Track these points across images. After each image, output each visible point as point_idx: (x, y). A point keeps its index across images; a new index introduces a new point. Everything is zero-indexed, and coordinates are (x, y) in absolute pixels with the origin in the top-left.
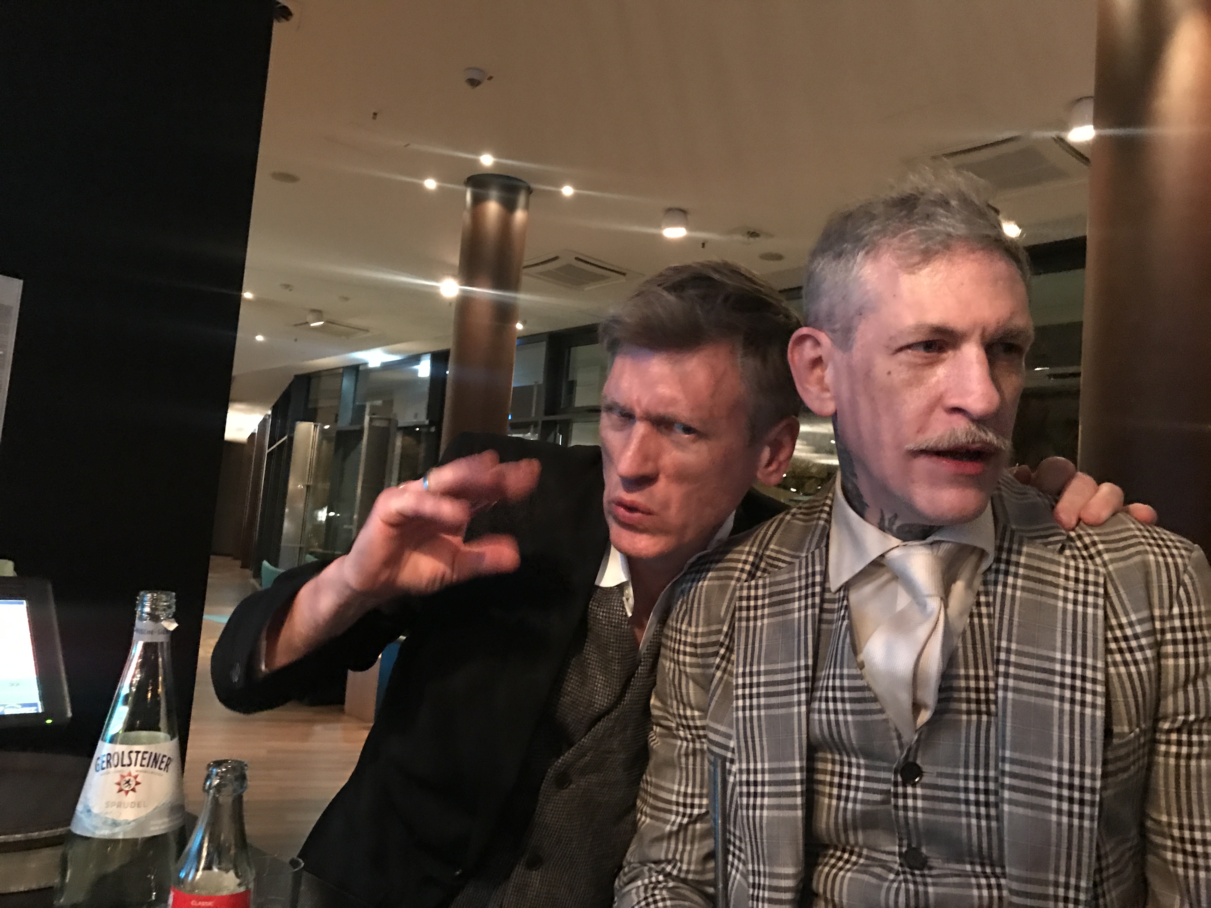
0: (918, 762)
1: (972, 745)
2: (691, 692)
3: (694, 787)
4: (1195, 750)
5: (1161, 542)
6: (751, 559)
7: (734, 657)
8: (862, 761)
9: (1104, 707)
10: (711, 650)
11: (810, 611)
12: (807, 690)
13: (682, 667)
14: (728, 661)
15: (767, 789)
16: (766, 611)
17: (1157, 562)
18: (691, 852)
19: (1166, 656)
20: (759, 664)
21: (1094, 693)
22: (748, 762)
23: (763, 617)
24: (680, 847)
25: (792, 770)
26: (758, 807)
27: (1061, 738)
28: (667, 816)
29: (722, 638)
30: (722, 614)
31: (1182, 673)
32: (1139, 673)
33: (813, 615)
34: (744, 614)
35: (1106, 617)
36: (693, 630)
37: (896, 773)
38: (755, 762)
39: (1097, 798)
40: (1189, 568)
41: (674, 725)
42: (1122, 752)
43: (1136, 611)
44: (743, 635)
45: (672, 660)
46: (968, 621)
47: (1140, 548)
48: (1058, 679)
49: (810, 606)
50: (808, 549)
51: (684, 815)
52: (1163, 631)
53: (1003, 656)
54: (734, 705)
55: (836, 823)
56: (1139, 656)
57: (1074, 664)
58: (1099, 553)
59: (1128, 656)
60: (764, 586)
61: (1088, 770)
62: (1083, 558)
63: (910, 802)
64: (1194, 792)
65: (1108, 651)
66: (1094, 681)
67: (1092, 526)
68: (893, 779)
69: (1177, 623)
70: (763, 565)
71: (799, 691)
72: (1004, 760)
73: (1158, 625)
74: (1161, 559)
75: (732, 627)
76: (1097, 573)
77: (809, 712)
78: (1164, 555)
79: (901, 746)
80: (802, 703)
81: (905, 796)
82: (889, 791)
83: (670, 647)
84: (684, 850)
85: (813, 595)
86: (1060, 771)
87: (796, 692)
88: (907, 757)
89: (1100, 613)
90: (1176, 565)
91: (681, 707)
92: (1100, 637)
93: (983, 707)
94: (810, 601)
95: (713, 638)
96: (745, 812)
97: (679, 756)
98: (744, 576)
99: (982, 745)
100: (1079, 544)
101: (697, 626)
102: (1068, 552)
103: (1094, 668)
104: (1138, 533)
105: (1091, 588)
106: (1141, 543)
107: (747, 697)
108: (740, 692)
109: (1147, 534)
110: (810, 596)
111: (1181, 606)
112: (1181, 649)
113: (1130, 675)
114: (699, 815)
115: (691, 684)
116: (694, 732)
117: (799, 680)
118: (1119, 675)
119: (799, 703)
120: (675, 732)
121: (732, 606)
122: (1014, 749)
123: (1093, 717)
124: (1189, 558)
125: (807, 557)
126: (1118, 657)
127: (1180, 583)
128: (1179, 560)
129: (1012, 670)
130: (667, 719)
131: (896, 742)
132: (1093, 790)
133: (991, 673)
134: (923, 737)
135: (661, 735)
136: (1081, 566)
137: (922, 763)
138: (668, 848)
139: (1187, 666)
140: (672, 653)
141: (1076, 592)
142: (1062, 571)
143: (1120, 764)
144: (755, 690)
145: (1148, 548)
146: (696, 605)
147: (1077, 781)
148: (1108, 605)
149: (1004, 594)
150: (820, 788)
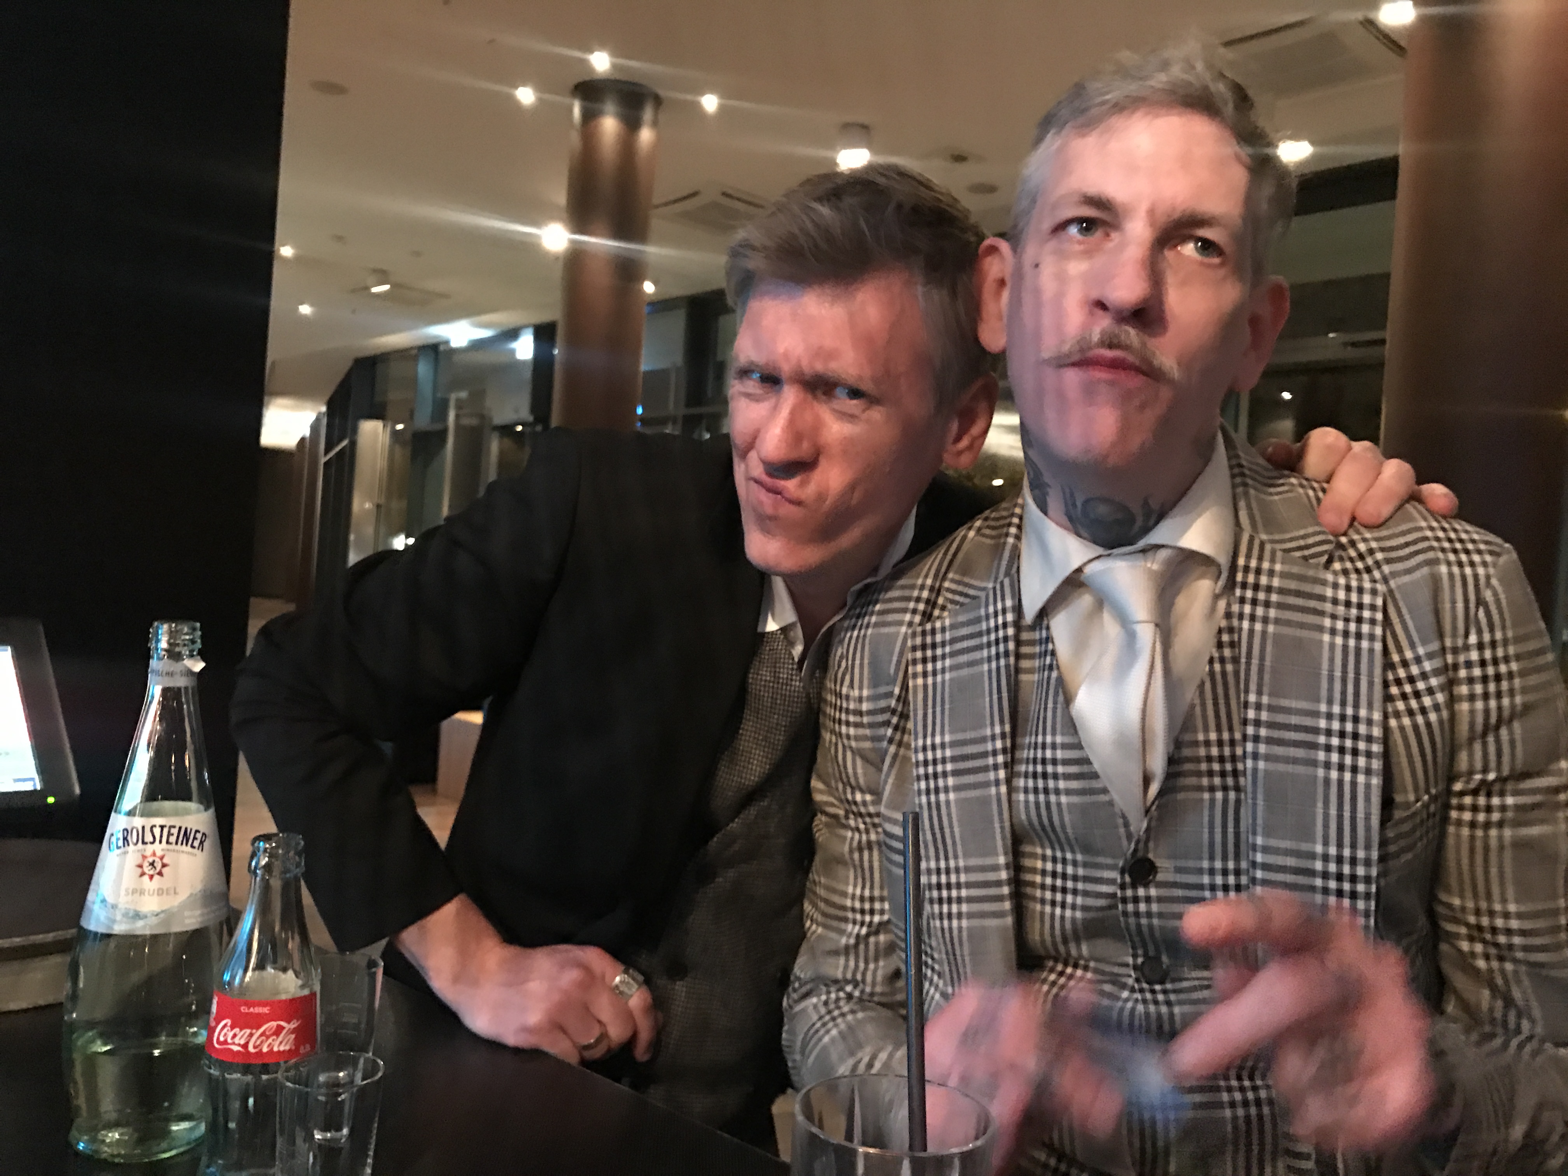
0: (1151, 856)
1: (1218, 830)
2: (860, 771)
3: (872, 888)
4: (1496, 816)
5: (1458, 546)
6: (925, 594)
7: (910, 725)
8: (1079, 857)
9: (1381, 773)
10: (880, 718)
11: (1002, 662)
12: (1006, 765)
13: (845, 741)
14: (904, 731)
15: (964, 893)
16: (948, 662)
17: (1451, 575)
18: (875, 971)
19: (1460, 699)
20: (942, 733)
21: (1369, 755)
22: (938, 859)
23: (943, 671)
24: (862, 965)
25: (995, 868)
26: (954, 916)
27: (1326, 816)
28: (842, 925)
29: (893, 703)
30: (892, 671)
31: (1480, 719)
32: (1428, 724)
33: (1007, 666)
34: (919, 668)
35: (1386, 651)
36: (856, 693)
37: (1122, 872)
38: (947, 859)
39: (1374, 889)
40: (1494, 582)
41: (841, 813)
42: (1406, 827)
43: (1424, 643)
44: (920, 696)
45: (833, 732)
46: (1207, 668)
47: (1431, 555)
48: (1322, 739)
49: (1002, 655)
50: (996, 578)
51: (862, 924)
52: (1456, 667)
53: (1251, 714)
54: (916, 787)
55: (1053, 935)
56: (1427, 701)
57: (1343, 718)
58: (1378, 564)
59: (1414, 704)
60: (943, 630)
61: (1361, 854)
62: (1357, 571)
63: (1142, 907)
64: (1494, 871)
65: (1388, 698)
66: (1369, 739)
67: (1369, 527)
68: (1119, 881)
69: (1474, 656)
70: (940, 601)
71: (996, 767)
72: (1254, 848)
73: (1450, 659)
74: (1456, 570)
75: (905, 687)
76: (1374, 592)
77: (1011, 790)
78: (1460, 564)
79: (1129, 836)
80: (1001, 782)
81: (1136, 900)
82: (1114, 895)
83: (830, 715)
84: (866, 969)
85: (1006, 639)
86: (1326, 858)
87: (991, 768)
88: (1136, 850)
89: (1378, 646)
90: (1476, 576)
91: (849, 790)
92: (1378, 680)
93: (1230, 781)
94: (1002, 647)
95: (883, 704)
96: (938, 923)
97: (851, 851)
98: (917, 619)
99: (1231, 830)
100: (1353, 553)
101: (861, 688)
102: (1337, 566)
103: (1370, 722)
104: (1429, 534)
105: (1366, 614)
106: (1432, 548)
107: (931, 777)
108: (921, 771)
109: (1441, 534)
110: (1001, 640)
111: (1480, 632)
112: (1479, 689)
113: (1416, 727)
114: (880, 924)
115: (859, 762)
116: (868, 820)
117: (995, 753)
118: (1402, 728)
119: (997, 783)
120: (844, 821)
121: (904, 661)
122: (1267, 834)
123: (1368, 786)
124: (1495, 565)
125: (994, 589)
126: (1401, 705)
127: (1480, 602)
128: (1481, 571)
129: (1263, 732)
130: (833, 805)
131: (1122, 830)
132: (1367, 880)
133: (1238, 736)
134: (1153, 824)
135: (827, 825)
136: (1354, 584)
137: (1155, 857)
138: (846, 967)
139: (1487, 711)
140: (832, 723)
141: (1347, 620)
142: (1329, 593)
143: (1402, 843)
144: (940, 768)
145: (1440, 555)
146: (857, 662)
147: (1346, 870)
148: (1388, 634)
149: (1251, 631)
150: (1029, 890)
